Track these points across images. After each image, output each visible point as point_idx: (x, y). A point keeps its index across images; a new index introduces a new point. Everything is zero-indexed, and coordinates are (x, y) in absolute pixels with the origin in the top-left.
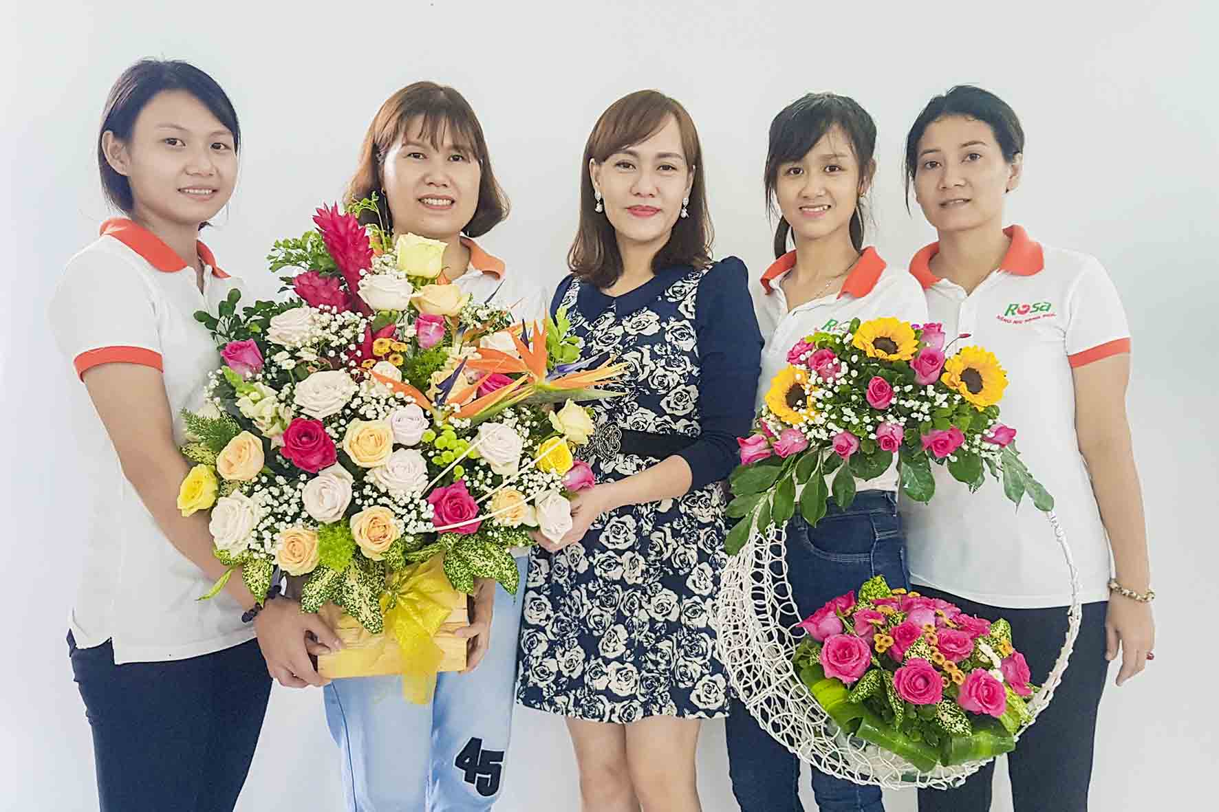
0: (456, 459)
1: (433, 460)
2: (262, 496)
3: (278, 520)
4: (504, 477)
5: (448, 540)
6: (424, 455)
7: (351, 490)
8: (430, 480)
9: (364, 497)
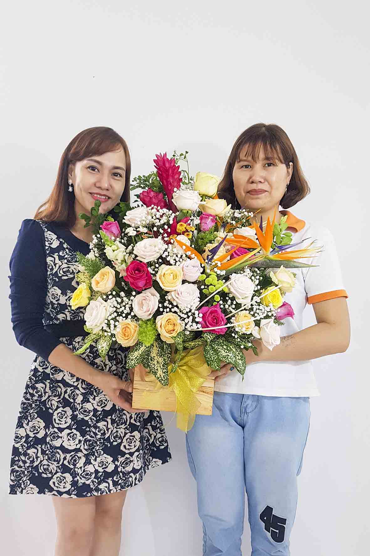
0: (216, 291)
1: (203, 291)
2: (113, 301)
3: (118, 315)
4: (242, 305)
5: (208, 336)
6: (199, 288)
7: (158, 303)
8: (201, 302)
9: (165, 307)
